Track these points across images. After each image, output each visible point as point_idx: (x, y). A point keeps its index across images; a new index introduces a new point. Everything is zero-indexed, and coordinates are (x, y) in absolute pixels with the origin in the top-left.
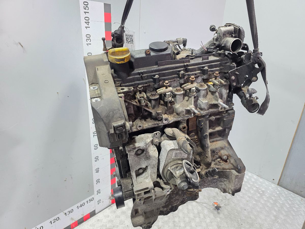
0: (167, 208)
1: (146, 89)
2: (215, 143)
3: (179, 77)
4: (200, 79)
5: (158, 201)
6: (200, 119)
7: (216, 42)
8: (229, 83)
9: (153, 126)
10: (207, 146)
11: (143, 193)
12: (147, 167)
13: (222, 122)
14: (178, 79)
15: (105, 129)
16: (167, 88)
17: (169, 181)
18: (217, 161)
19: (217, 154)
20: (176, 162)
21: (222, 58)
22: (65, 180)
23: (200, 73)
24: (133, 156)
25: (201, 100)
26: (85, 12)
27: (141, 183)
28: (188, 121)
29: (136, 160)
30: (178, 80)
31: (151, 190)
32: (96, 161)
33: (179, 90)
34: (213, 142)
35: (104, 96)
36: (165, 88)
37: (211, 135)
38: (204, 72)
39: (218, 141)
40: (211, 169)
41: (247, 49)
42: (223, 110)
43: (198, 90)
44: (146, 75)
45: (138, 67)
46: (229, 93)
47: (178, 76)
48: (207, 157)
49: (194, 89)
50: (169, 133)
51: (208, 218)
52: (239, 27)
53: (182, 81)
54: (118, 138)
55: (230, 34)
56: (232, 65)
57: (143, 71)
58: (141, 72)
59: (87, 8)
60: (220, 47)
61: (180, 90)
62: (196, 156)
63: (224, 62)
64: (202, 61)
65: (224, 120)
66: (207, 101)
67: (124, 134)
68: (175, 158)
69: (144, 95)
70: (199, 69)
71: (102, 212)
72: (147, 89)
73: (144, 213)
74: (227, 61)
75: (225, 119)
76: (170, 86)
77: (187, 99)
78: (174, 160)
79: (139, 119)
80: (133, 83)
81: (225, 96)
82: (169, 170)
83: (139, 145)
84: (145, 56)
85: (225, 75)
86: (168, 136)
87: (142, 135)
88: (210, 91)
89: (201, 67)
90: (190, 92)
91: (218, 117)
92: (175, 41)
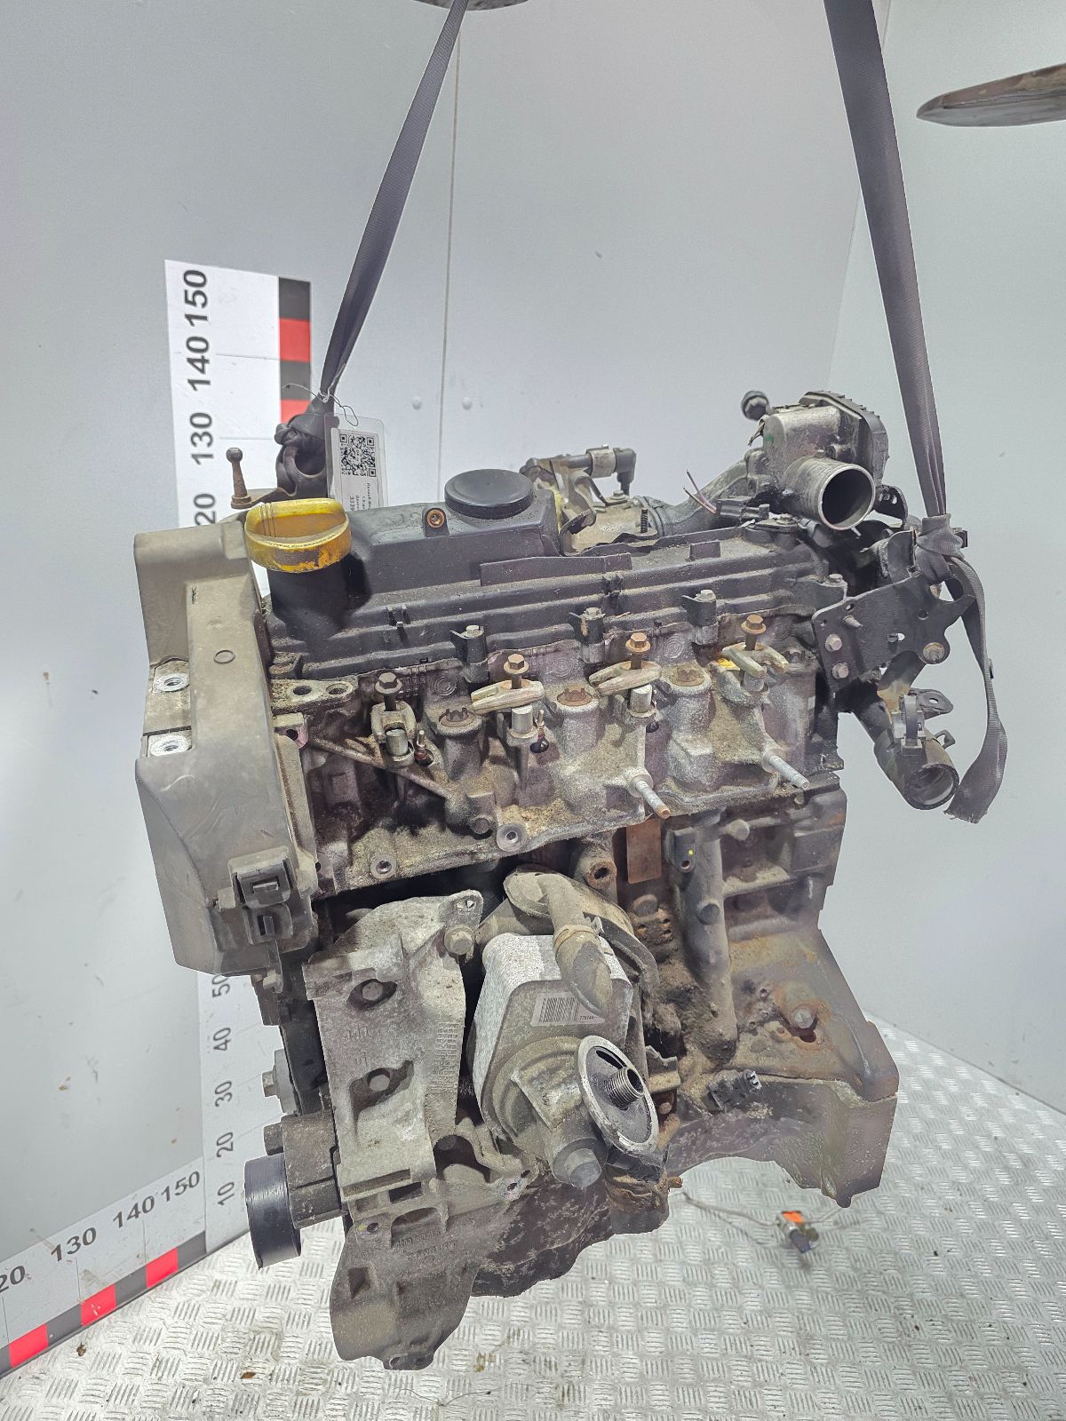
0: (513, 1263)
1: (422, 688)
2: (753, 944)
3: (577, 634)
4: (678, 646)
5: (467, 1233)
6: (678, 833)
7: (756, 477)
8: (815, 665)
9: (447, 864)
10: (712, 961)
11: (386, 1197)
12: (408, 1064)
13: (786, 845)
14: (576, 644)
15: (195, 886)
16: (516, 686)
17: (516, 1135)
18: (768, 1035)
19: (765, 1000)
20: (547, 1046)
21: (784, 551)
22: (63, 1083)
23: (678, 617)
24: (338, 1014)
25: (683, 744)
26: (189, 317)
27: (375, 1149)
28: (621, 838)
29: (355, 1031)
30: (576, 649)
31: (423, 1183)
32: (220, 994)
33: (575, 693)
34: (747, 937)
35: (202, 730)
36: (508, 684)
37: (736, 904)
38: (696, 614)
39: (772, 934)
40: (729, 1076)
41: (899, 510)
42: (789, 790)
43: (666, 698)
44: (425, 621)
45: (390, 586)
46: (818, 709)
47: (572, 628)
48: (714, 1013)
49: (646, 695)
50: (524, 900)
51: (755, 1293)
52: (861, 412)
53: (592, 654)
54: (258, 933)
55: (823, 440)
56: (826, 584)
57: (410, 604)
58: (399, 611)
59: (199, 299)
60: (774, 499)
61: (581, 696)
62: (662, 1008)
63: (792, 567)
64: (686, 564)
65: (796, 839)
66: (708, 751)
67: (286, 914)
68: (548, 1024)
69: (404, 717)
70: (675, 598)
71: (236, 1242)
72: (426, 685)
73: (395, 1290)
74: (807, 565)
75: (798, 834)
76: (533, 676)
77: (618, 736)
78: (540, 1035)
79: (382, 827)
80: (359, 660)
81: (799, 725)
82: (515, 1084)
83: (370, 963)
84: (423, 537)
85: (798, 627)
86: (518, 913)
87: (395, 907)
88: (725, 700)
89: (681, 589)
90: (629, 703)
91: (766, 821)
92: (577, 459)
